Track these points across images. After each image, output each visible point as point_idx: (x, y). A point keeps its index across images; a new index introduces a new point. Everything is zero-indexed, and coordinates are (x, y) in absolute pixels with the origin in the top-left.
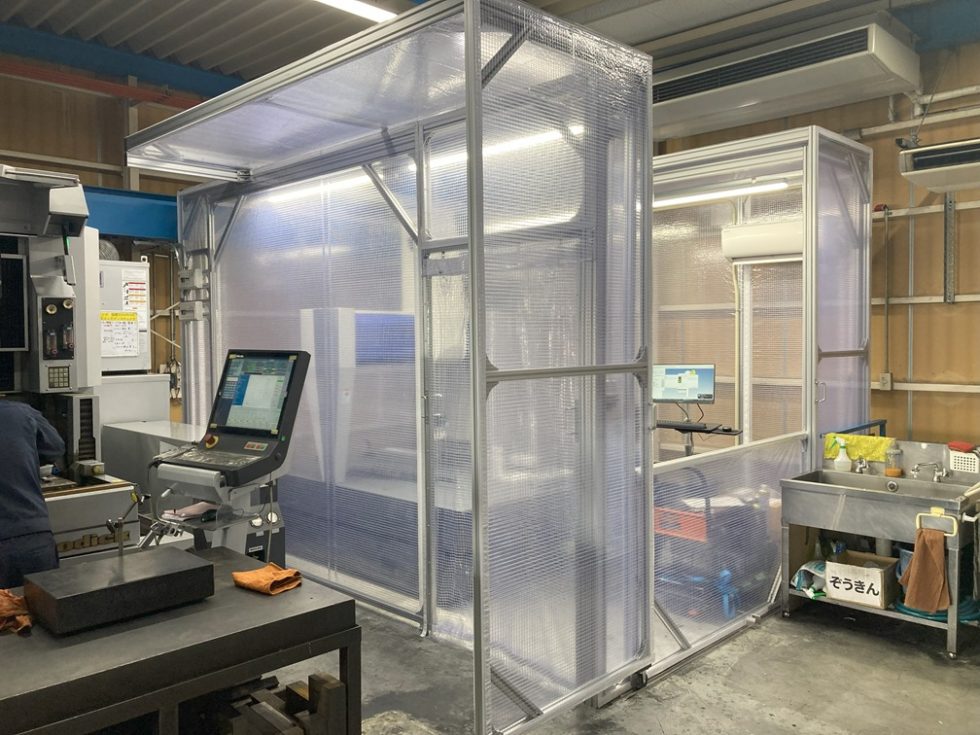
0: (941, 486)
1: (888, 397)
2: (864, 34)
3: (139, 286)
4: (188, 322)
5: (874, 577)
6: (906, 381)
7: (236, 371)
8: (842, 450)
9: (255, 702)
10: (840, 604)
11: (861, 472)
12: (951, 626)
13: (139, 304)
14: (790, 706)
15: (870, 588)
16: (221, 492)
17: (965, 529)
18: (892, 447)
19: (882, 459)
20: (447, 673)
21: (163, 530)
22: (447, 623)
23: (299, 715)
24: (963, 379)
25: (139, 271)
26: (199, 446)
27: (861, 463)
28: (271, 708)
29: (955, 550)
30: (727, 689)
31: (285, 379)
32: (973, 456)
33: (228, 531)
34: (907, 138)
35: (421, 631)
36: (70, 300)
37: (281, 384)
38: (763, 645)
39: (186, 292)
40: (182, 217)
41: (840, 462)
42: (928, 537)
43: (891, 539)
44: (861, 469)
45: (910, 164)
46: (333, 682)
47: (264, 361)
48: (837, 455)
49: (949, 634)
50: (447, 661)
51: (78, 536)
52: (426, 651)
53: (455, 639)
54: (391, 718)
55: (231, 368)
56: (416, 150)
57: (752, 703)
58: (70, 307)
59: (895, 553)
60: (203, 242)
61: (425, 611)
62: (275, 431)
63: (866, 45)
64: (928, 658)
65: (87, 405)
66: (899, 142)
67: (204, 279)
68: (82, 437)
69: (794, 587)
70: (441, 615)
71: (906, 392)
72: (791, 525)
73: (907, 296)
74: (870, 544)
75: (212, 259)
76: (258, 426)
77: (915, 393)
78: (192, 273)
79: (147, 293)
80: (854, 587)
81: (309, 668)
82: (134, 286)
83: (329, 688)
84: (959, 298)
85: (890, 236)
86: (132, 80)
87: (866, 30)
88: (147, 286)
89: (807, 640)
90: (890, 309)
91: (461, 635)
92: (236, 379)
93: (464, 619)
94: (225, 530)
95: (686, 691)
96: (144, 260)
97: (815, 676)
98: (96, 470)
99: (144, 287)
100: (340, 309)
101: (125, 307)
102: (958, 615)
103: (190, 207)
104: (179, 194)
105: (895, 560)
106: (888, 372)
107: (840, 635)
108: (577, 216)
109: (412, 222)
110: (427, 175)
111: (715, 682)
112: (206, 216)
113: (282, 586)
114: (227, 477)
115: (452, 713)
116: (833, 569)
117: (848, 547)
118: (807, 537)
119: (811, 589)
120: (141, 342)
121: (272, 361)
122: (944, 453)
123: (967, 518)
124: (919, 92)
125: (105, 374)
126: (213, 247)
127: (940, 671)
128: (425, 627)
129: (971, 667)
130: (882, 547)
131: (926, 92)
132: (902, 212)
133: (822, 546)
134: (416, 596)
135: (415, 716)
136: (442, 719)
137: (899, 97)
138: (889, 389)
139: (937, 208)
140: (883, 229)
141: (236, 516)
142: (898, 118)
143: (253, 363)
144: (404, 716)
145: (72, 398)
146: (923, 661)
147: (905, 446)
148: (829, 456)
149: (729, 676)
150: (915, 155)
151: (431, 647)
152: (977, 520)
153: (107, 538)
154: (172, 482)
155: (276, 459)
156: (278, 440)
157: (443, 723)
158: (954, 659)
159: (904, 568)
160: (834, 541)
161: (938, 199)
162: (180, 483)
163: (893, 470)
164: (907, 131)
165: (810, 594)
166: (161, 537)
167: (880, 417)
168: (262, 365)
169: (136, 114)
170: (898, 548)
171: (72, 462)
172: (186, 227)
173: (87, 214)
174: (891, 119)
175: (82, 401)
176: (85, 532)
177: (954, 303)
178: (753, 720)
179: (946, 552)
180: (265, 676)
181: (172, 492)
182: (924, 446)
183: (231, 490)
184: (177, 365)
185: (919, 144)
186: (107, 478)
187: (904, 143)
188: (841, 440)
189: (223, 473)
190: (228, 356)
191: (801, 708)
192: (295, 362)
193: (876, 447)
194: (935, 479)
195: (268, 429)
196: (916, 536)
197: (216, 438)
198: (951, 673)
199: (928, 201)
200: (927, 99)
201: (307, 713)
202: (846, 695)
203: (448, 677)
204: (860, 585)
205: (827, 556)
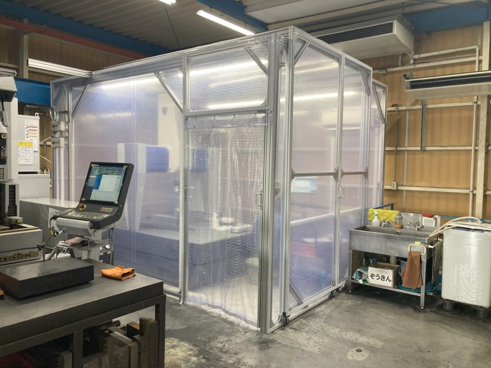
0: (419, 233)
1: (396, 193)
2: (391, 24)
3: (34, 129)
4: (56, 148)
5: (390, 274)
6: (402, 185)
7: (95, 172)
8: (376, 216)
9: (111, 332)
10: (374, 286)
11: (384, 227)
12: (422, 295)
13: (34, 138)
14: (354, 330)
15: (387, 279)
16: (91, 231)
17: (429, 251)
18: (398, 215)
19: (393, 221)
20: (195, 320)
21: (59, 251)
22: (193, 297)
23: (135, 337)
24: (427, 185)
25: (34, 121)
26: (77, 209)
27: (384, 222)
28: (120, 334)
29: (424, 260)
30: (325, 324)
31: (121, 177)
32: (432, 219)
33: (91, 252)
34: (408, 74)
35: (180, 301)
36: (5, 134)
37: (119, 180)
38: (340, 305)
39: (55, 133)
40: (53, 95)
41: (375, 222)
42: (413, 255)
43: (397, 256)
44: (384, 225)
45: (409, 86)
46: (152, 321)
47: (110, 168)
48: (373, 218)
49: (421, 298)
50: (194, 315)
51: (12, 254)
52: (183, 311)
53: (197, 305)
54: (170, 341)
55: (92, 171)
56: (183, 67)
57: (337, 330)
58: (5, 138)
59: (398, 263)
60: (65, 108)
61: (182, 292)
62: (116, 202)
63: (392, 30)
64: (412, 309)
65: (13, 188)
66: (405, 76)
67: (65, 126)
68: (10, 205)
69: (354, 279)
70: (190, 294)
71: (403, 191)
72: (353, 250)
73: (405, 147)
74: (387, 259)
75: (70, 116)
76: (107, 200)
77: (407, 191)
78: (59, 123)
79: (38, 132)
80: (381, 278)
81: (126, 320)
82: (31, 128)
83: (151, 323)
84: (427, 148)
85: (398, 118)
86: (26, 21)
87: (392, 23)
88: (38, 129)
89: (359, 303)
90: (398, 152)
91: (200, 302)
92: (95, 177)
93: (202, 295)
94: (89, 251)
95: (307, 326)
96: (37, 115)
97: (363, 317)
98: (19, 221)
99: (37, 129)
100: (139, 144)
101: (26, 139)
102: (425, 289)
103: (58, 89)
104: (51, 82)
105: (398, 266)
106: (395, 181)
107: (373, 300)
108: (264, 103)
109: (180, 102)
110: (188, 80)
111: (320, 322)
112: (67, 94)
113: (126, 276)
114: (93, 224)
115: (199, 338)
116: (371, 270)
117: (377, 261)
118: (360, 256)
119: (361, 280)
120: (35, 158)
121: (114, 168)
122: (420, 218)
123: (430, 246)
124: (413, 53)
125: (20, 173)
126: (71, 110)
127: (416, 315)
128: (182, 300)
129: (431, 313)
130: (393, 260)
131: (416, 53)
132: (403, 108)
133: (366, 261)
134: (177, 285)
135: (182, 340)
136: (195, 341)
137: (404, 55)
138: (395, 188)
139: (419, 107)
140: (395, 115)
141: (96, 244)
142: (403, 65)
143: (104, 169)
144: (176, 340)
145: (5, 184)
146: (410, 310)
147: (403, 214)
148: (370, 219)
149: (326, 319)
150: (412, 82)
151: (186, 309)
152: (434, 248)
153: (27, 255)
154: (64, 227)
155: (117, 216)
156: (118, 206)
157: (196, 343)
158: (423, 309)
159: (402, 270)
160: (371, 258)
161: (419, 103)
162: (68, 227)
163: (398, 225)
164: (407, 70)
165: (361, 282)
166: (58, 254)
167: (391, 202)
168: (109, 170)
169: (27, 39)
170: (400, 260)
171: (5, 217)
172: (55, 100)
173: (16, 90)
174: (400, 65)
175: (10, 186)
176: (16, 252)
177: (425, 150)
178: (338, 337)
179: (421, 262)
180: (114, 320)
181: (64, 232)
182: (412, 214)
183: (95, 231)
184: (47, 170)
185: (413, 77)
186: (24, 225)
187: (407, 76)
188: (376, 212)
189: (91, 222)
190: (91, 165)
191: (359, 331)
192: (126, 168)
193: (391, 214)
194: (416, 229)
195: (113, 201)
196: (408, 254)
197: (85, 206)
198: (422, 316)
199: (415, 104)
200: (417, 56)
201: (139, 336)
202: (378, 325)
203: (195, 322)
204: (383, 277)
205: (368, 265)
